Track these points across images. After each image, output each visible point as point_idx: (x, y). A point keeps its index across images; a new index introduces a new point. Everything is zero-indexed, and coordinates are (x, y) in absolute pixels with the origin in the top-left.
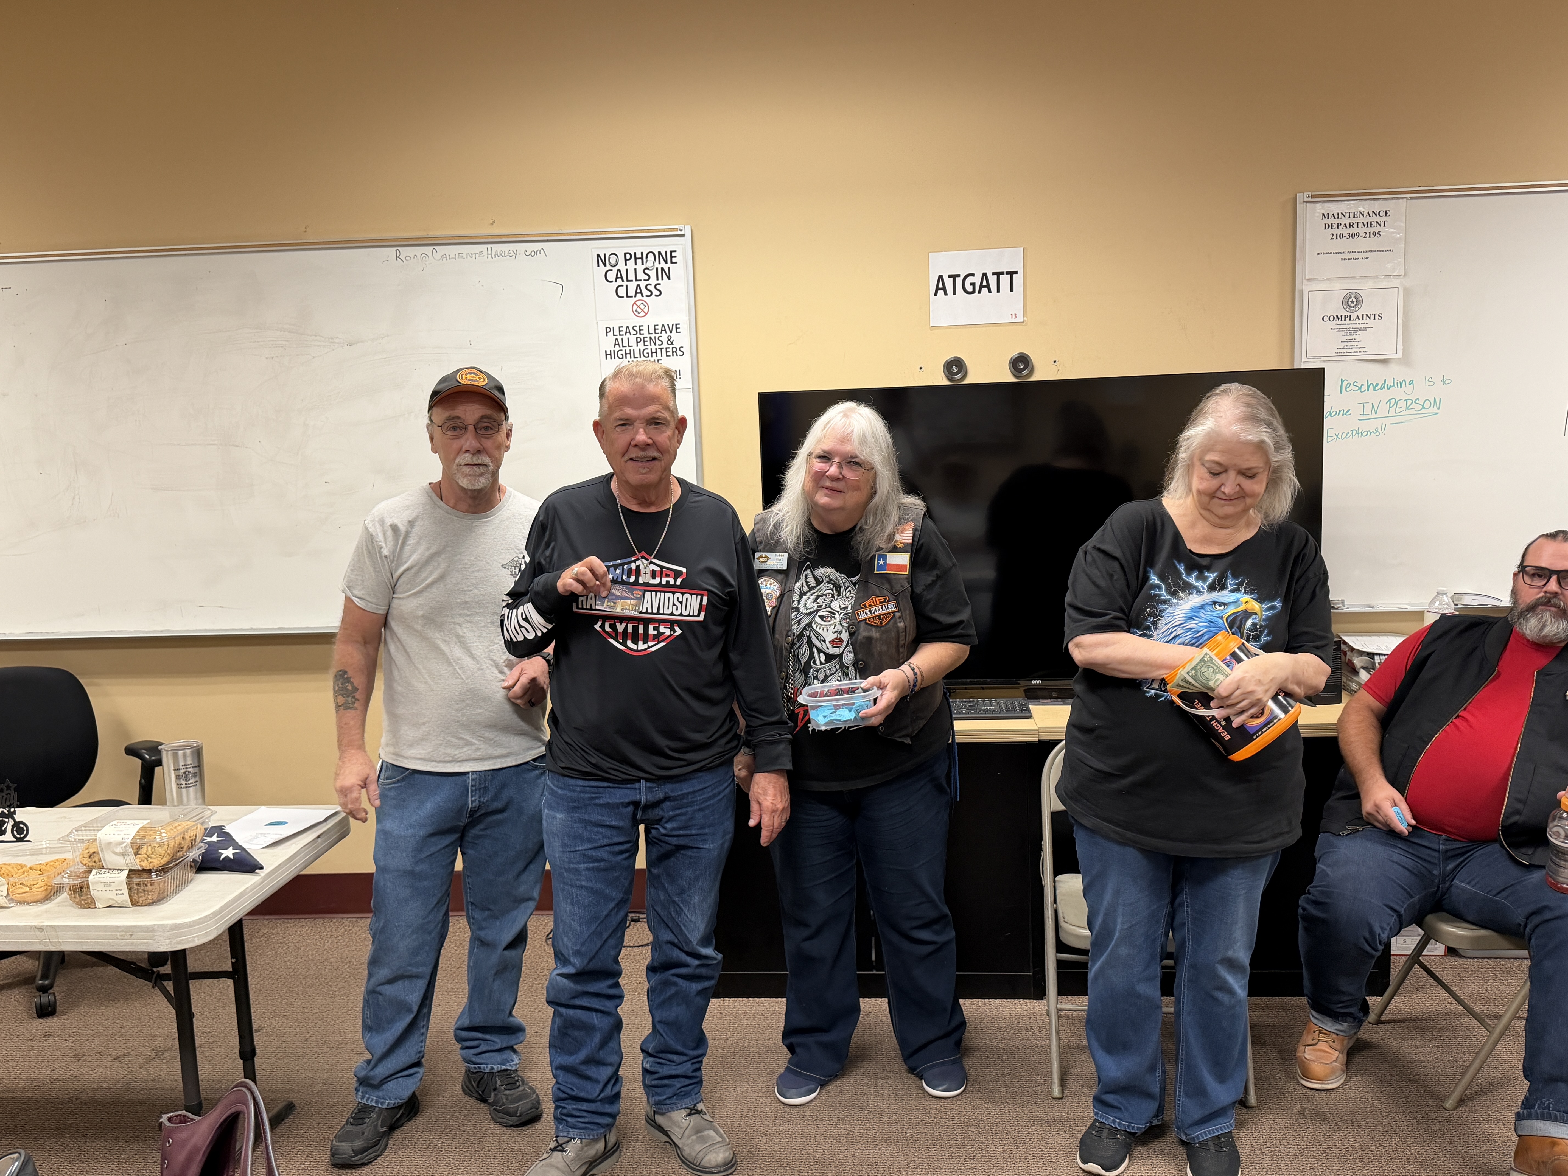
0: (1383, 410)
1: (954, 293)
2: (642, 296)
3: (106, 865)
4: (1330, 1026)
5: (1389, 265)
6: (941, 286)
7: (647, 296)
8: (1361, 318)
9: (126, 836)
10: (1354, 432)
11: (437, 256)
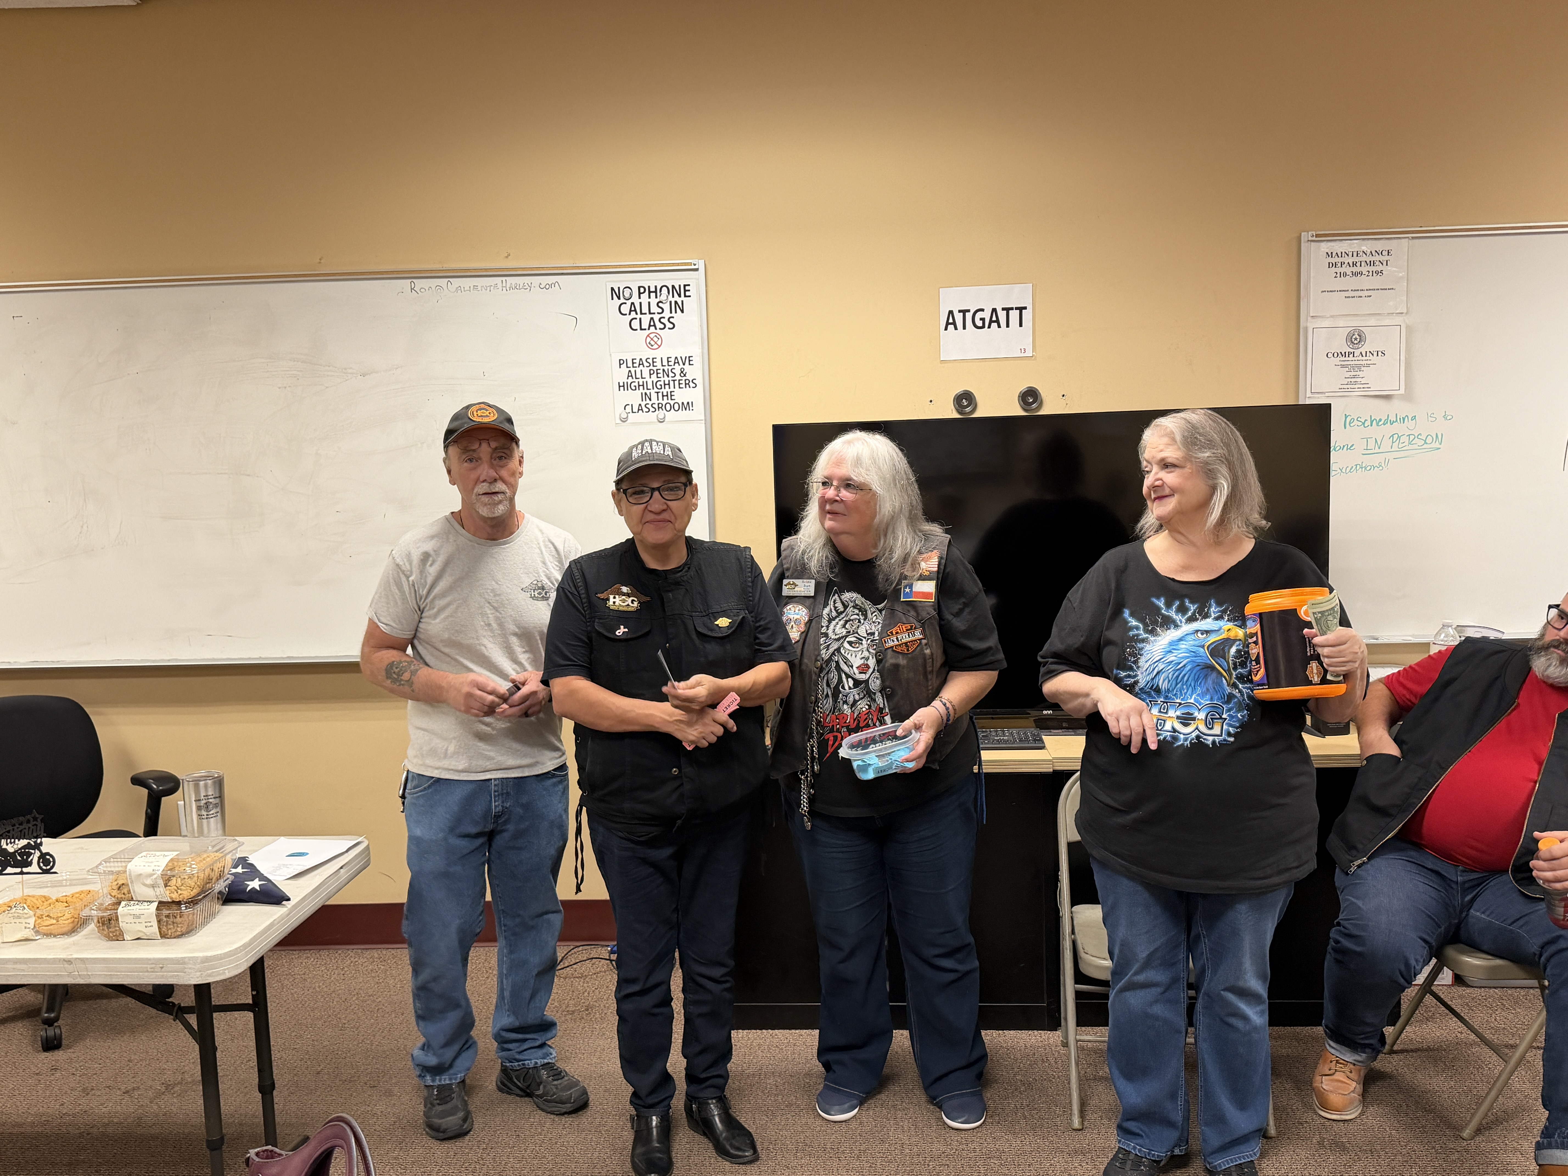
0: (1386, 445)
1: (964, 328)
2: (656, 329)
3: (136, 897)
4: (1349, 1057)
5: (1391, 303)
6: (951, 321)
7: (660, 329)
8: (1364, 355)
9: (157, 868)
10: (1358, 466)
11: (452, 288)
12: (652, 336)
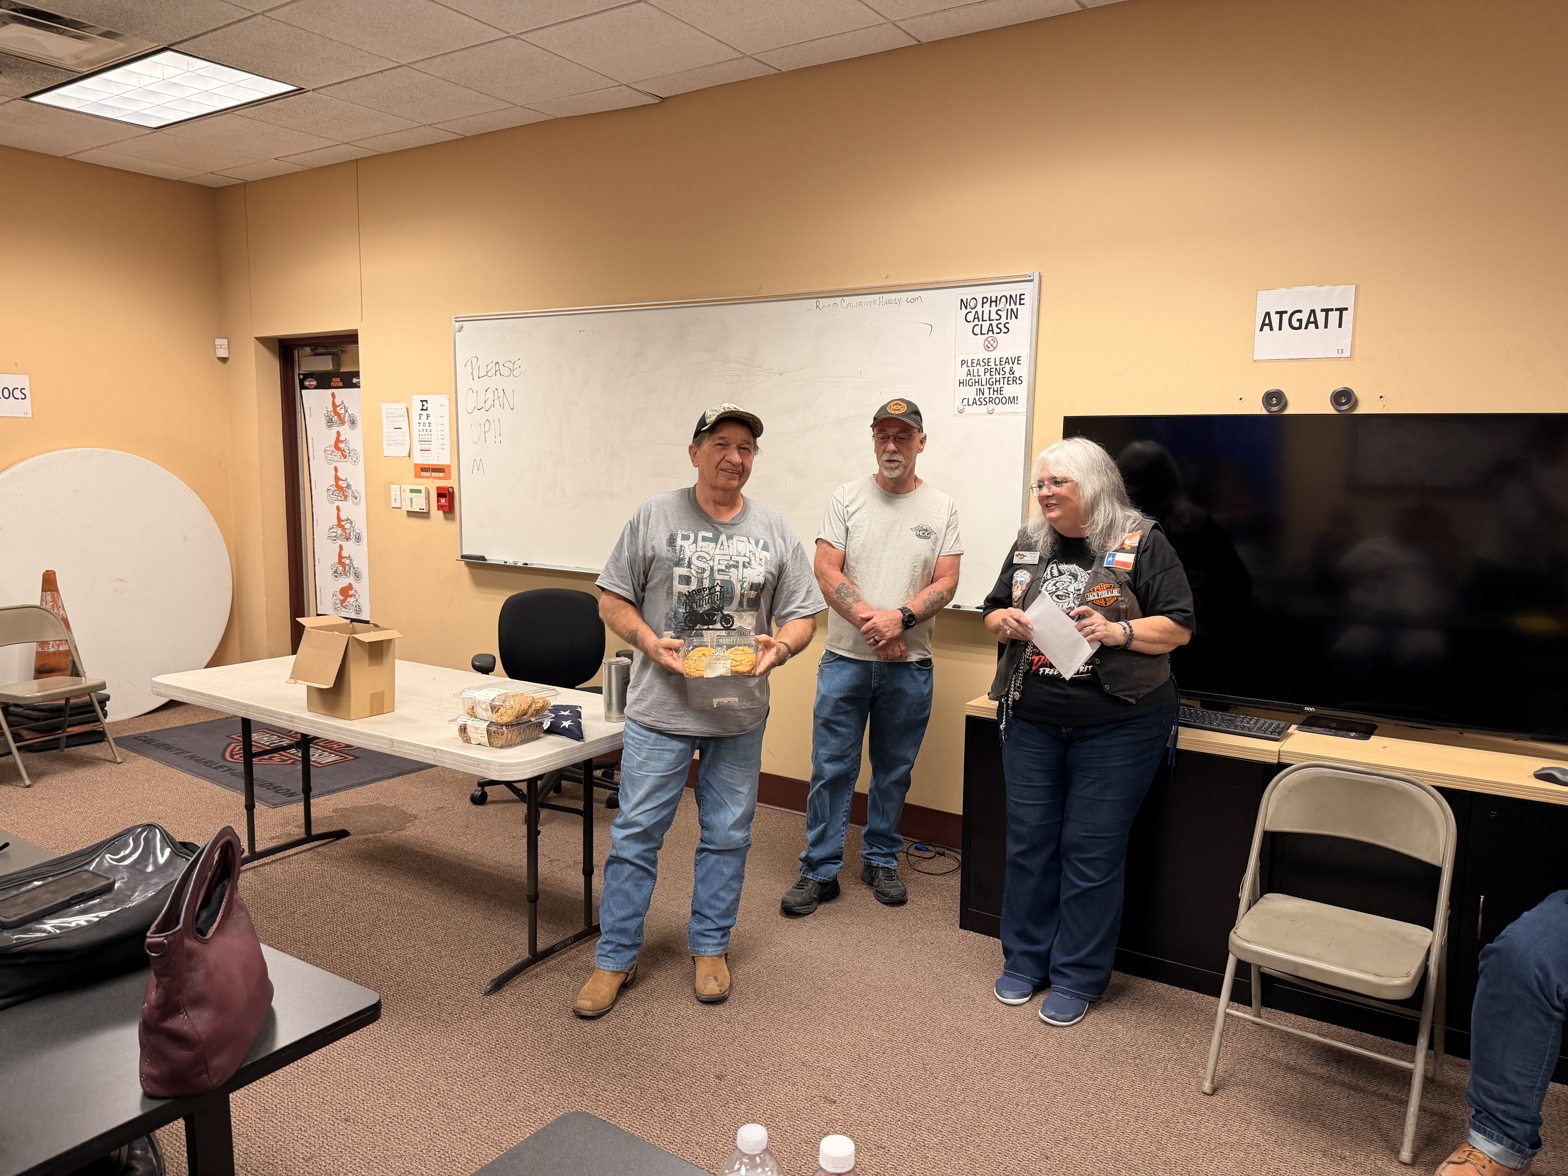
1: (1280, 329)
2: (993, 333)
3: (478, 716)
6: (1267, 322)
7: (997, 333)
11: (844, 305)
12: (989, 339)
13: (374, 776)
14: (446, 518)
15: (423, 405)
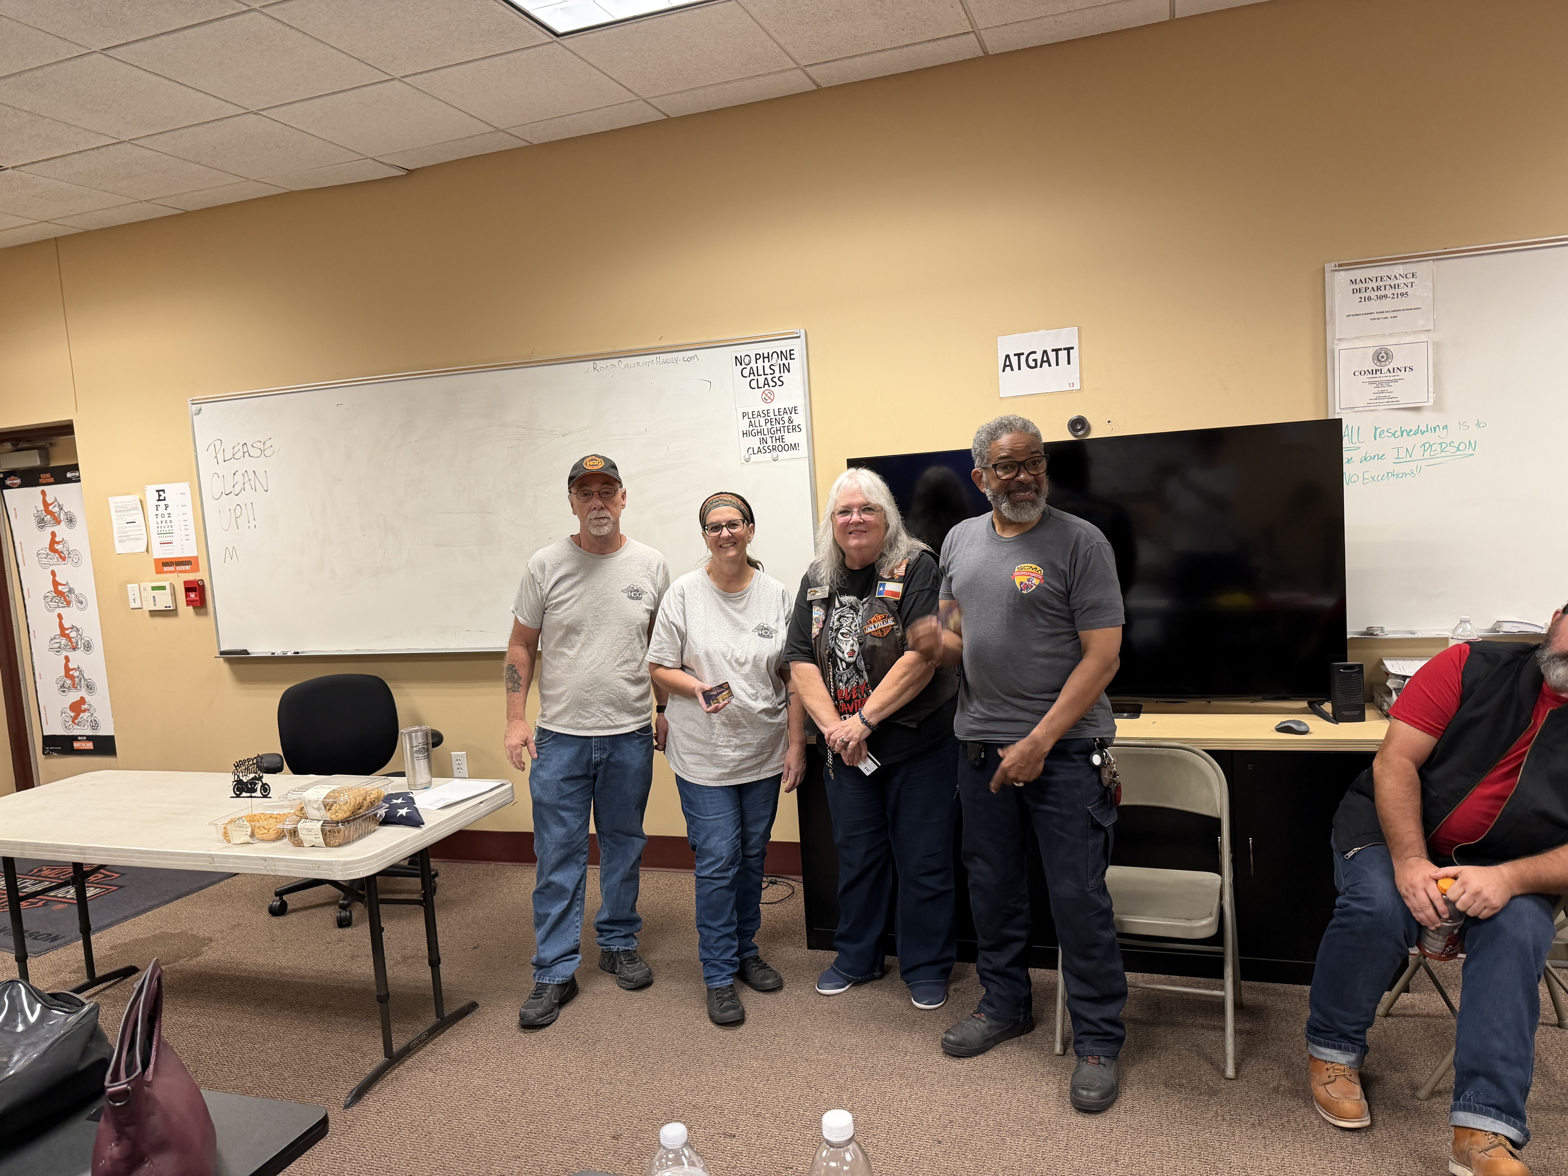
0: (1418, 453)
1: (1020, 368)
2: (769, 386)
3: (309, 816)
5: (1417, 322)
6: (1008, 363)
7: (773, 386)
8: (1392, 371)
9: (321, 797)
10: (1390, 474)
11: (622, 366)
12: (766, 392)
13: (148, 904)
14: (197, 614)
15: (160, 496)
